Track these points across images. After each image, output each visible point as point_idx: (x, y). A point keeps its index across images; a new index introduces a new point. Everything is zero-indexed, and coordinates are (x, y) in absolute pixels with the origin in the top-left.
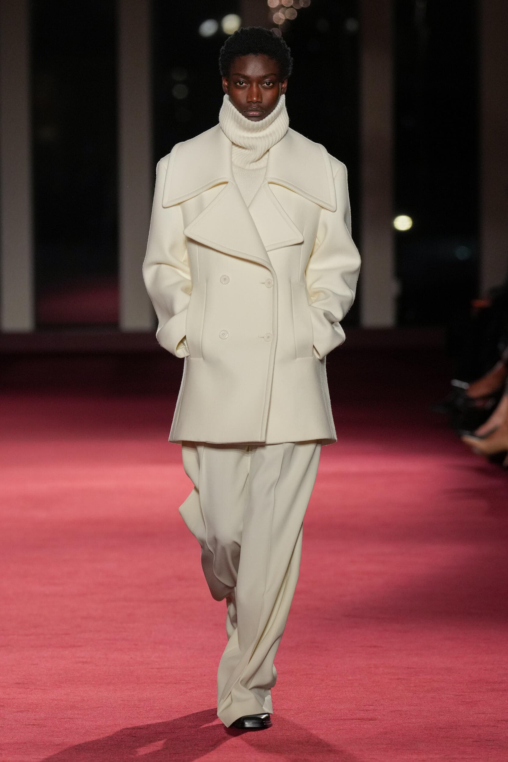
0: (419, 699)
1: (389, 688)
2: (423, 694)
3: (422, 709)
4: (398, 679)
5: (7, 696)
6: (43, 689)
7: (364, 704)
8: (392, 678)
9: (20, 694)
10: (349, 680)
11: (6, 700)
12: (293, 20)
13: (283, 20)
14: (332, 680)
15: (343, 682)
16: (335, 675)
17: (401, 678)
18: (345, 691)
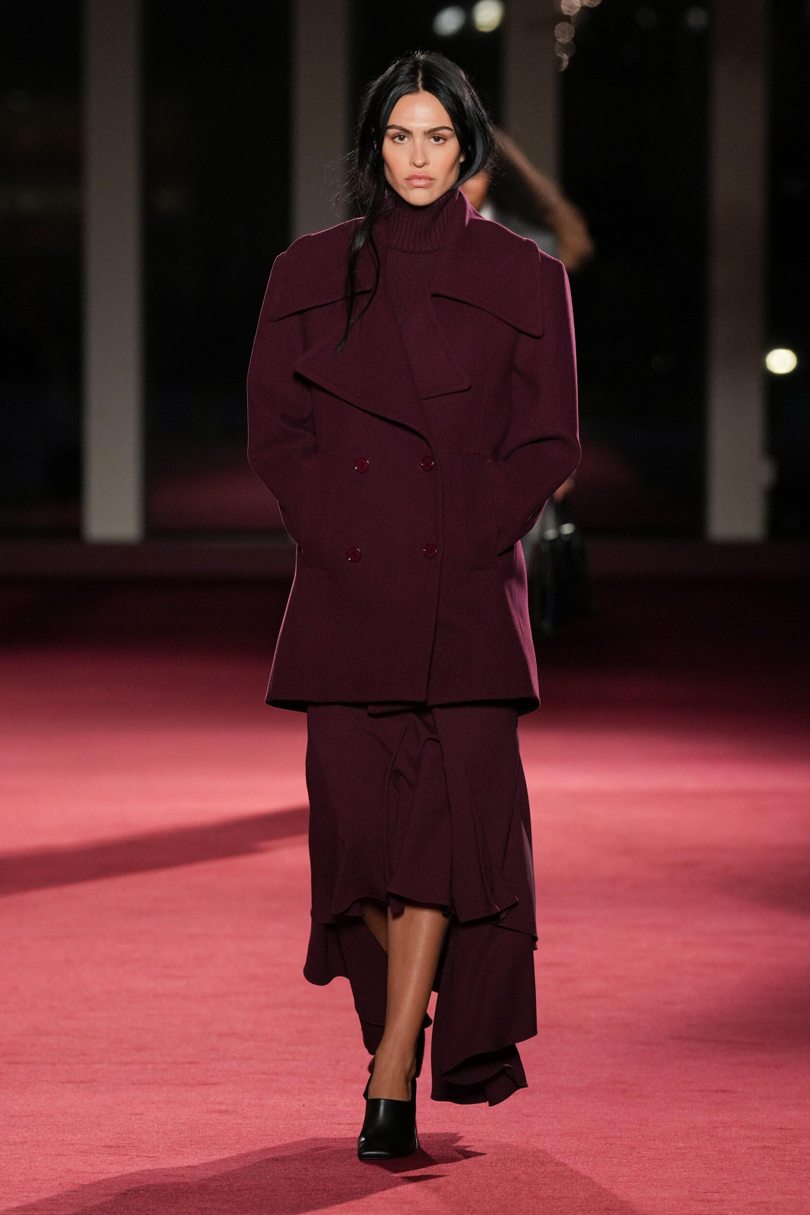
0: (800, 1183)
1: (748, 1163)
2: (807, 1174)
3: (803, 1199)
4: (763, 1148)
5: (89, 1169)
6: (150, 1156)
7: (704, 1191)
8: (754, 1145)
9: (112, 1164)
10: (678, 1148)
11: (86, 1175)
12: (594, 9)
13: (578, 7)
14: (650, 1148)
15: (669, 1152)
16: (655, 1140)
17: (769, 1147)
18: (672, 1168)
